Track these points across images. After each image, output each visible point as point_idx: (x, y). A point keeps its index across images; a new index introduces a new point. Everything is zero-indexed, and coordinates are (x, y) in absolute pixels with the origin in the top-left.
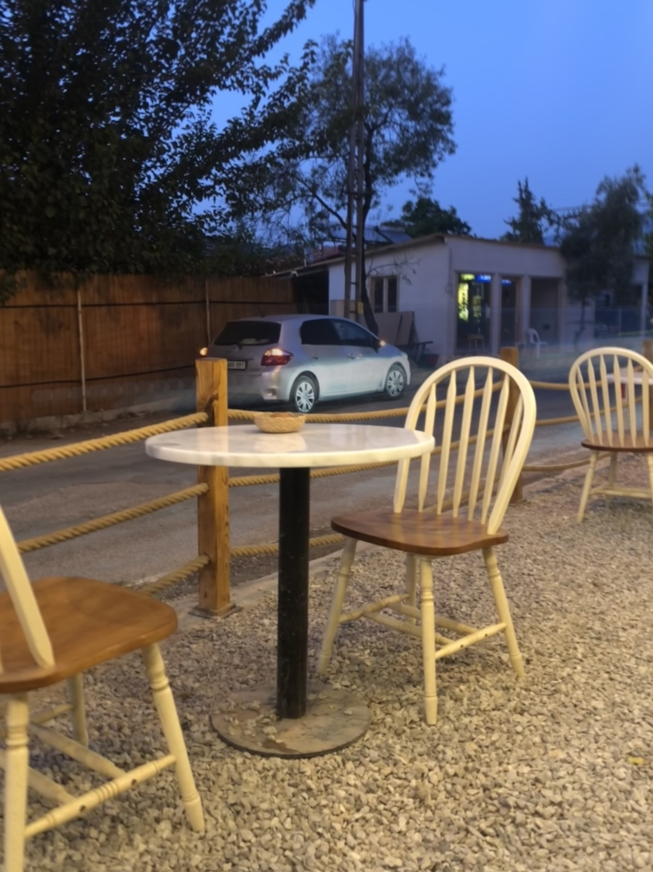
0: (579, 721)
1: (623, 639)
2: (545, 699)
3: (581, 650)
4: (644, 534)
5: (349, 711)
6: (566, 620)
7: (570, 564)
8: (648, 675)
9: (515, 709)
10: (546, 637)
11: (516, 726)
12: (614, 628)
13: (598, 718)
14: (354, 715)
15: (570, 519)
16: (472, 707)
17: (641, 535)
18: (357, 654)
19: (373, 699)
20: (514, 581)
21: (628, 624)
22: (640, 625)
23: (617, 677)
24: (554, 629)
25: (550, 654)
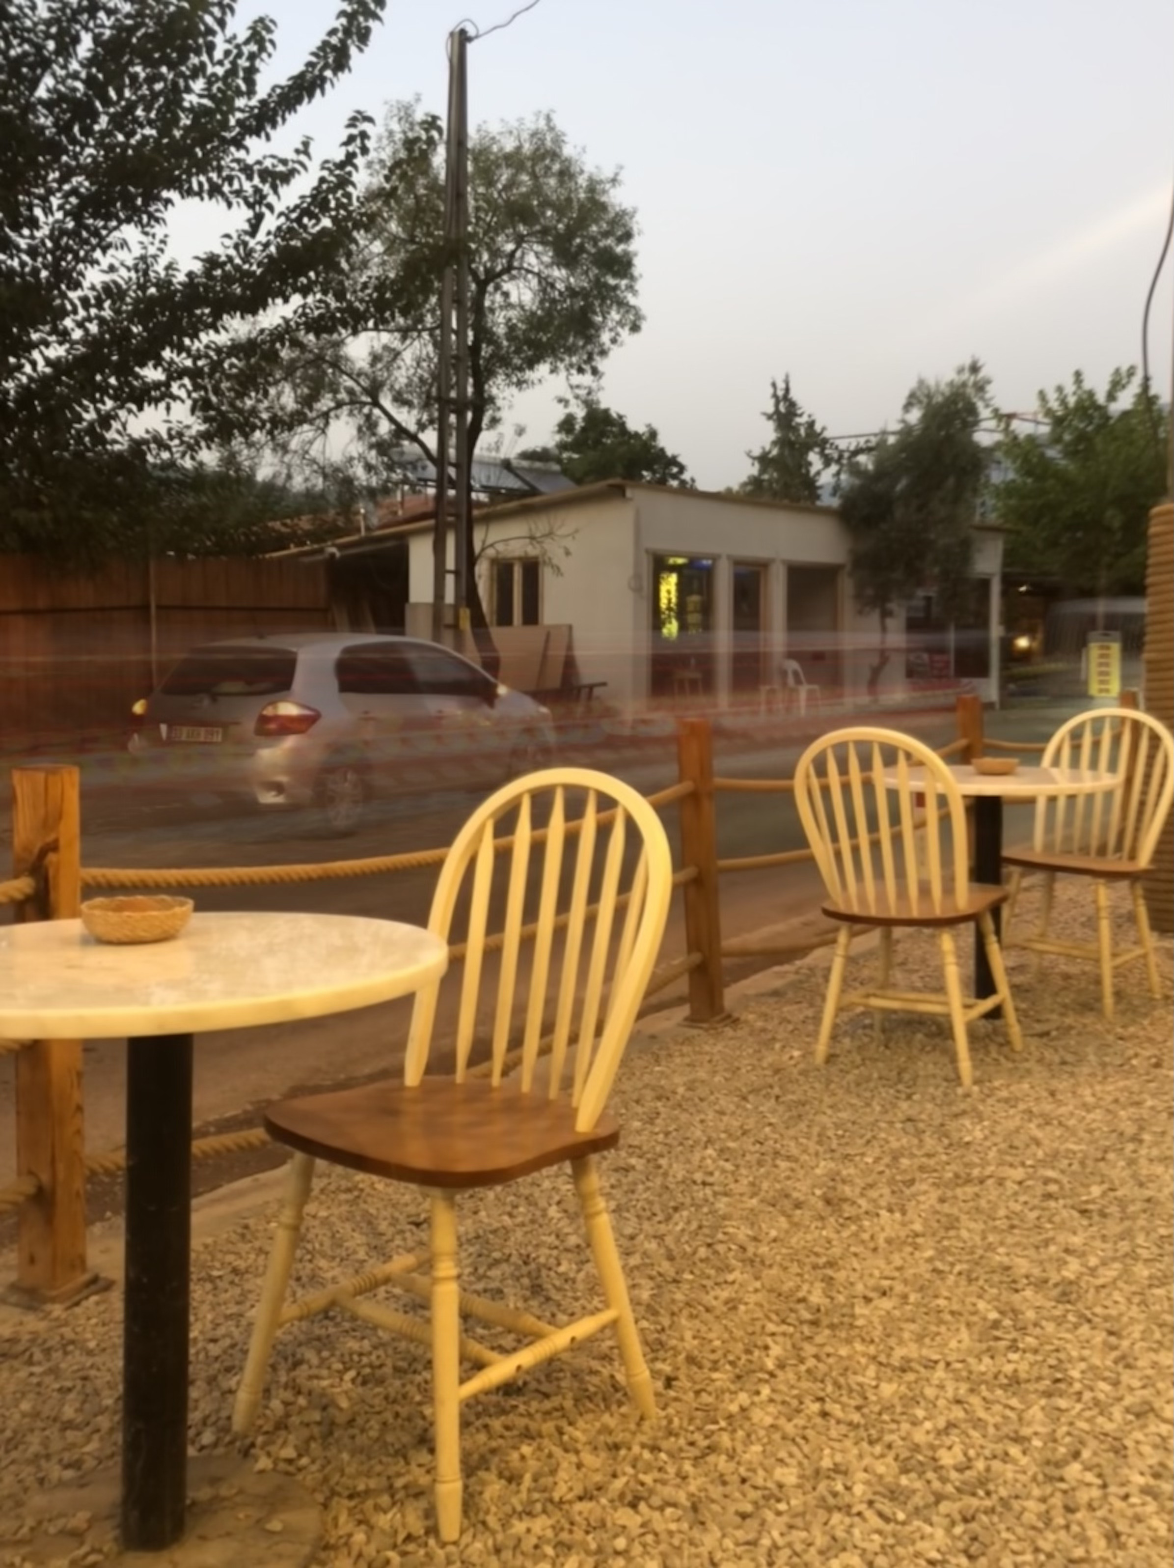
0: (744, 1516)
1: (860, 1322)
2: (688, 1467)
3: (776, 1350)
4: (937, 1087)
6: (758, 1285)
7: (789, 1158)
8: (896, 1401)
9: (622, 1496)
10: (716, 1327)
11: (616, 1536)
12: (847, 1298)
13: (782, 1507)
14: (288, 1533)
15: (803, 1056)
16: (536, 1496)
17: (931, 1090)
18: (325, 1383)
19: (338, 1489)
20: (674, 1198)
21: (875, 1289)
22: (899, 1288)
23: (835, 1409)
24: (732, 1305)
25: (715, 1362)
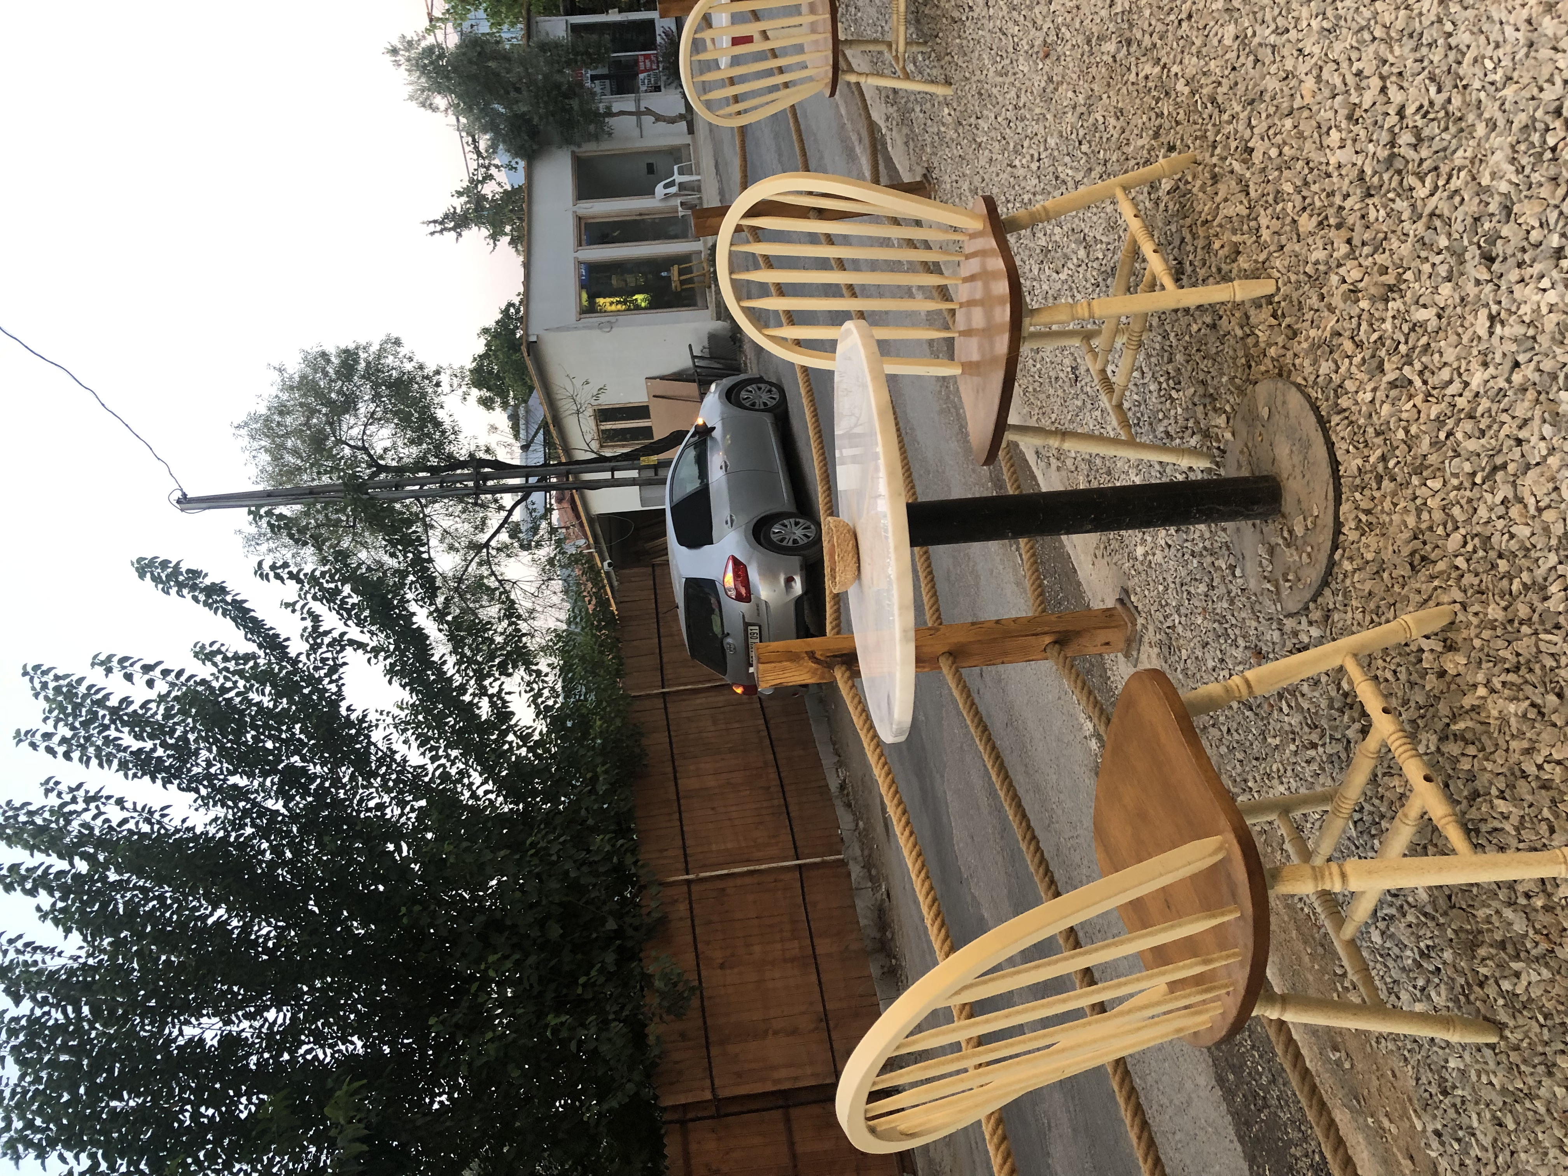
3: (1148, 69)
5: (1265, 412)
7: (1018, 96)
10: (1133, 122)
11: (1270, 158)
12: (1111, 21)
13: (1250, 32)
14: (1270, 403)
15: (948, 105)
18: (1179, 409)
19: (1244, 377)
20: (1050, 182)
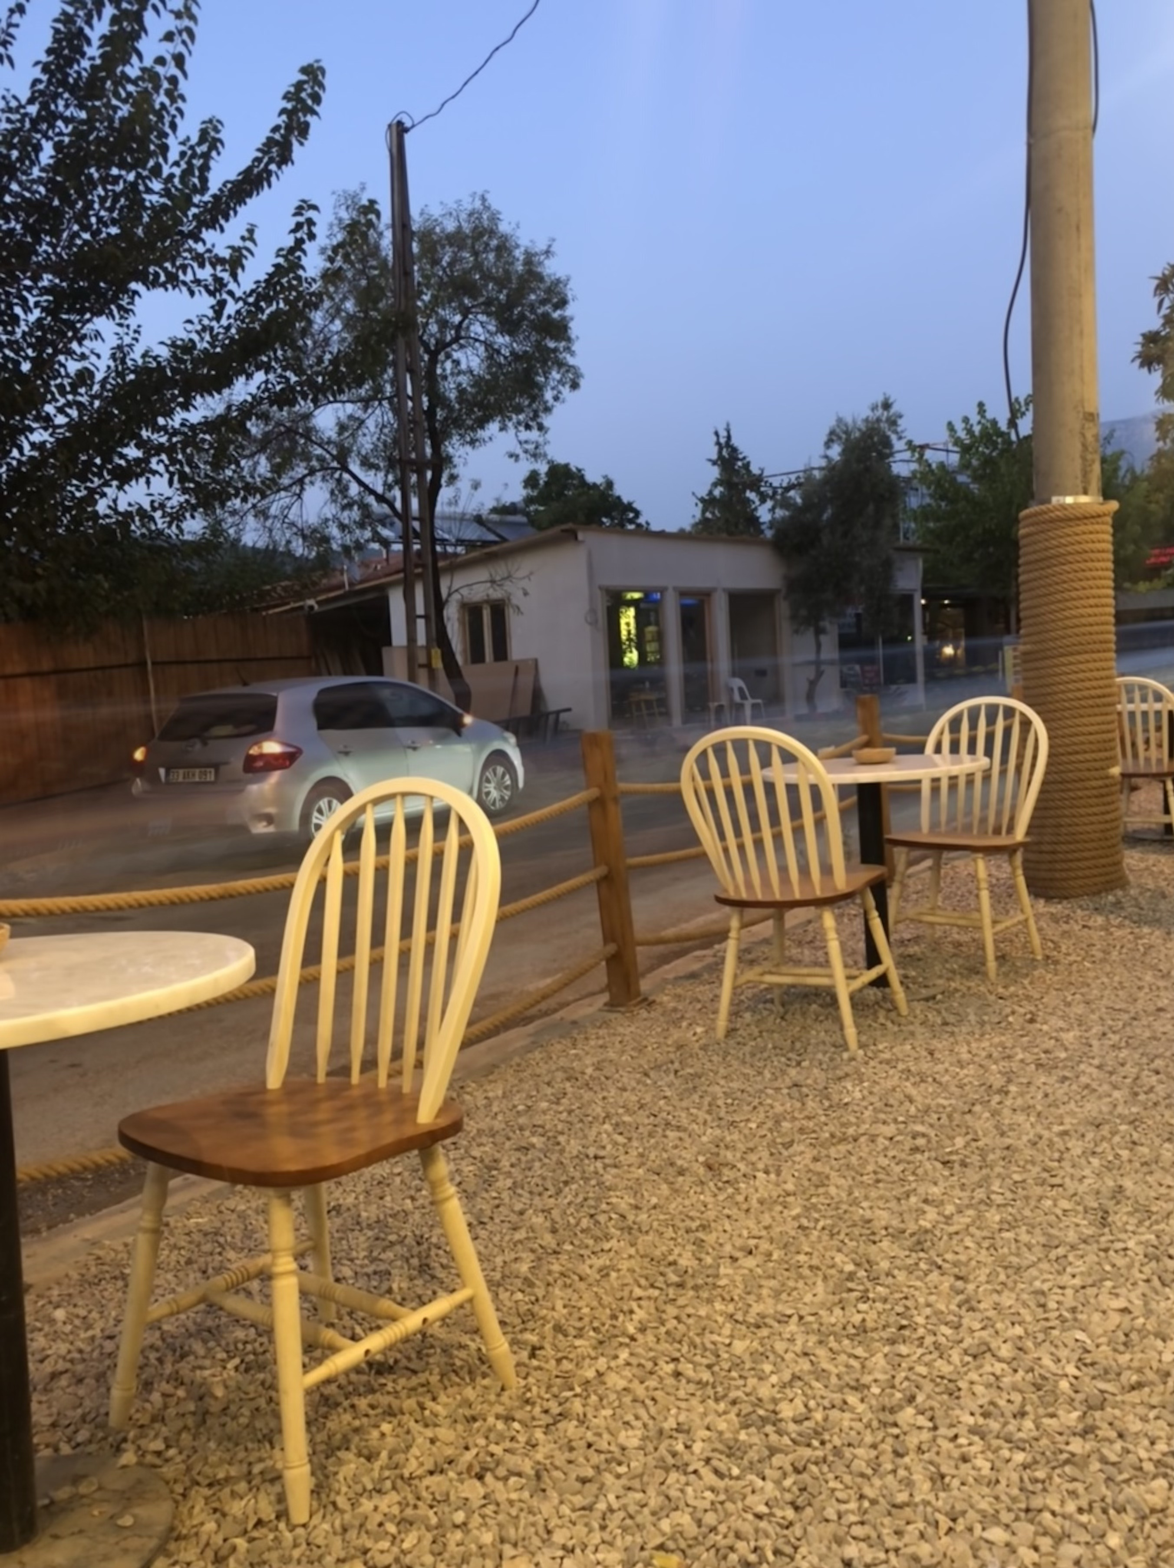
0: (584, 1481)
1: (722, 1282)
2: (539, 1434)
4: (825, 1053)
5: (127, 1521)
6: (632, 1251)
7: (679, 1128)
8: (746, 1357)
9: (470, 1467)
10: (588, 1295)
11: (457, 1509)
12: (714, 1259)
14: (138, 1527)
15: (706, 1032)
16: (387, 1473)
17: (820, 1056)
18: (207, 1373)
19: (199, 1478)
20: (565, 1171)
21: (741, 1249)
22: (765, 1246)
23: (687, 1368)
24: (604, 1272)
25: (581, 1329)
